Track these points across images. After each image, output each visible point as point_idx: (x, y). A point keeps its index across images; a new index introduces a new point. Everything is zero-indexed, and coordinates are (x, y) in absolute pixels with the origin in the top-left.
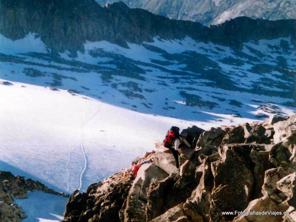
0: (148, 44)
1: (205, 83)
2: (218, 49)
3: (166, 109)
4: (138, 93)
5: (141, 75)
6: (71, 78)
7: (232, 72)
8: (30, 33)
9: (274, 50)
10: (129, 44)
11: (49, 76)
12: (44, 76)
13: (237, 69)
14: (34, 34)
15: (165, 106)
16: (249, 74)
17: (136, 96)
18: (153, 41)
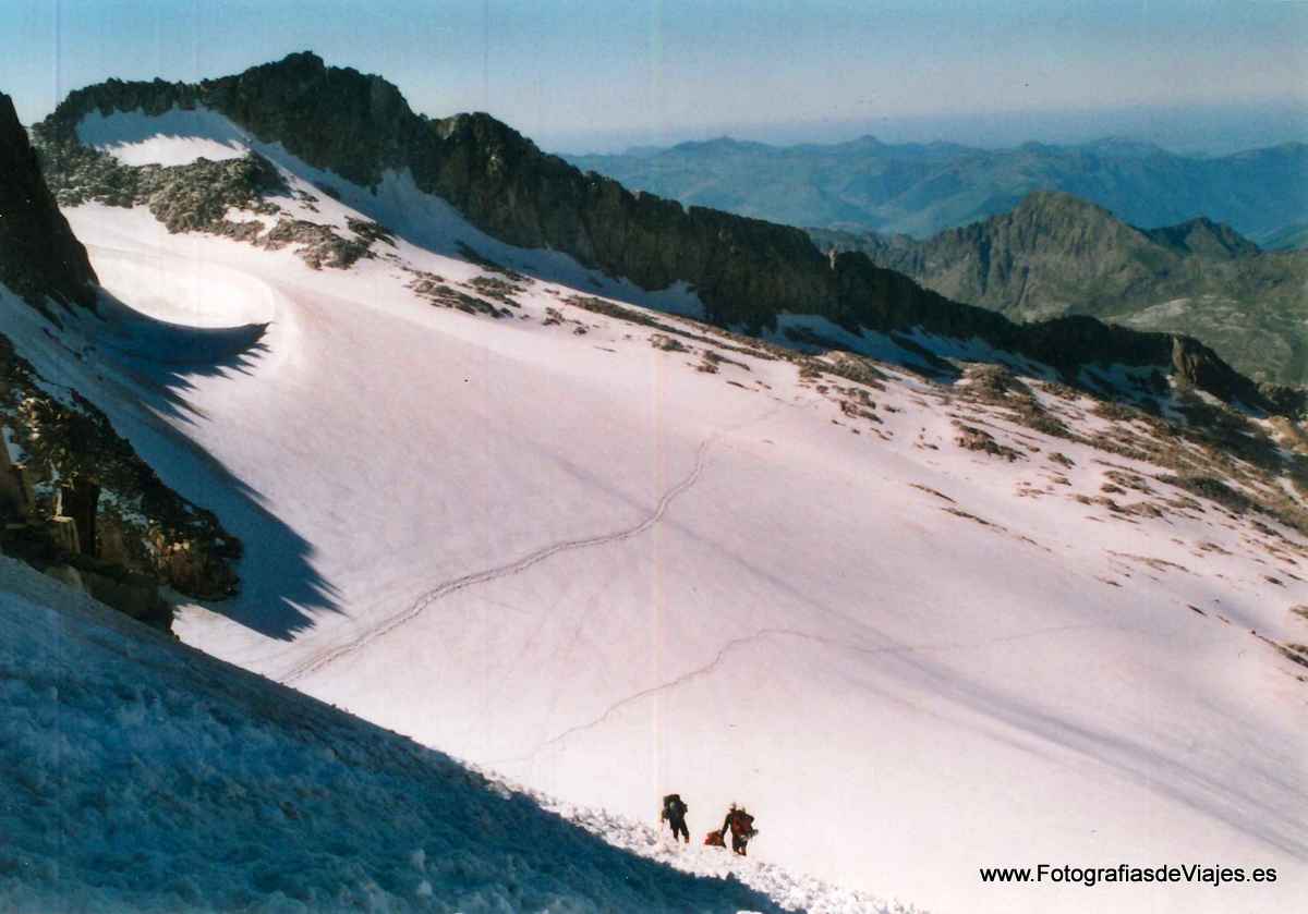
0: (900, 334)
1: (1003, 414)
2: (1031, 366)
3: (920, 446)
4: (869, 410)
5: (880, 381)
6: (740, 365)
7: (1057, 407)
8: (679, 281)
9: (1139, 385)
10: (864, 330)
11: (695, 353)
12: (688, 352)
13: (1065, 404)
14: (687, 284)
15: (920, 442)
16: (1089, 417)
17: (864, 414)
18: (911, 333)
